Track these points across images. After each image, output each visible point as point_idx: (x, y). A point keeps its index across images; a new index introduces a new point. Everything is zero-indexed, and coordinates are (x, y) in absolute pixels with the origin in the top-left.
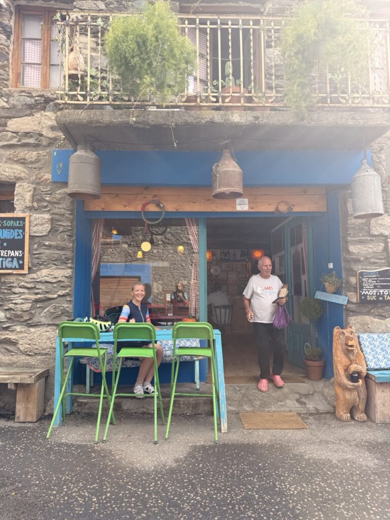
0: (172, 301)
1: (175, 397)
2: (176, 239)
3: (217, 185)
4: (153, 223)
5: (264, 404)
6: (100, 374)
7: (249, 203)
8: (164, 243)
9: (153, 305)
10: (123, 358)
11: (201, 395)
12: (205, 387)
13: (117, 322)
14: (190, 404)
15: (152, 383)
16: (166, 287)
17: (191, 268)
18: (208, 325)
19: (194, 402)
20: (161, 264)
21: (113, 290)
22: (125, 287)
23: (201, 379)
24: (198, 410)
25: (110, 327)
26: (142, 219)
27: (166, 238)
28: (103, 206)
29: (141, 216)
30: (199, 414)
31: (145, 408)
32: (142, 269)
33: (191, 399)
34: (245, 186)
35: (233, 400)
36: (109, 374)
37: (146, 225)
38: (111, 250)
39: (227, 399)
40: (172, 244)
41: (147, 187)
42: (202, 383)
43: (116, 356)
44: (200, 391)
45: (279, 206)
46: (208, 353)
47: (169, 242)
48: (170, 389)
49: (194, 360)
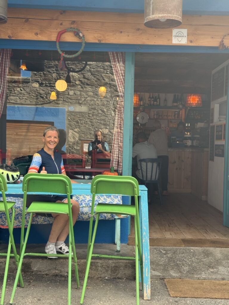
0: (90, 153)
1: (93, 258)
2: (97, 79)
3: (150, 10)
4: (71, 56)
5: (193, 270)
6: (7, 230)
7: (188, 35)
8: (82, 83)
9: (68, 156)
10: (33, 213)
11: (121, 257)
12: (127, 249)
13: (27, 173)
14: (108, 267)
15: (67, 242)
16: (83, 135)
17: (113, 115)
18: (133, 180)
19: (114, 265)
20: (78, 109)
21: (22, 137)
22: (35, 134)
23: (122, 240)
24: (118, 273)
25: (19, 178)
26: (57, 52)
27: (84, 78)
28: (9, 32)
29: (56, 47)
30: (119, 278)
31: (58, 270)
32: (56, 113)
33: (110, 261)
34: (185, 13)
35: (158, 265)
36: (17, 231)
37: (62, 59)
38: (18, 89)
39: (152, 263)
40: (92, 85)
41: (63, 11)
42: (123, 244)
43: (26, 211)
44: (121, 252)
45: (224, 40)
46: (131, 211)
47: (88, 82)
48: (86, 250)
49: (115, 219)
